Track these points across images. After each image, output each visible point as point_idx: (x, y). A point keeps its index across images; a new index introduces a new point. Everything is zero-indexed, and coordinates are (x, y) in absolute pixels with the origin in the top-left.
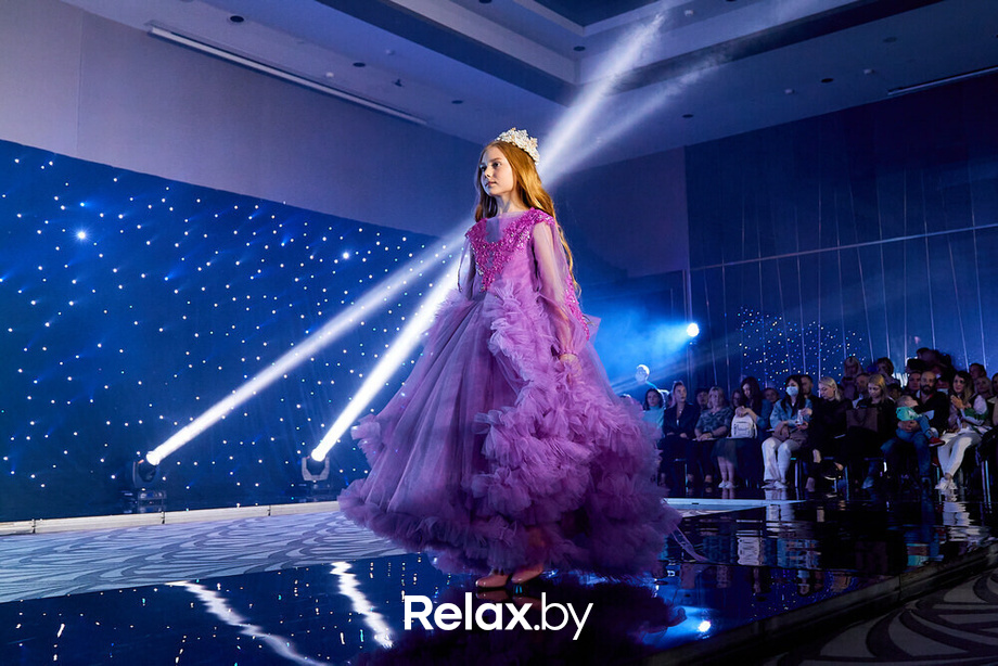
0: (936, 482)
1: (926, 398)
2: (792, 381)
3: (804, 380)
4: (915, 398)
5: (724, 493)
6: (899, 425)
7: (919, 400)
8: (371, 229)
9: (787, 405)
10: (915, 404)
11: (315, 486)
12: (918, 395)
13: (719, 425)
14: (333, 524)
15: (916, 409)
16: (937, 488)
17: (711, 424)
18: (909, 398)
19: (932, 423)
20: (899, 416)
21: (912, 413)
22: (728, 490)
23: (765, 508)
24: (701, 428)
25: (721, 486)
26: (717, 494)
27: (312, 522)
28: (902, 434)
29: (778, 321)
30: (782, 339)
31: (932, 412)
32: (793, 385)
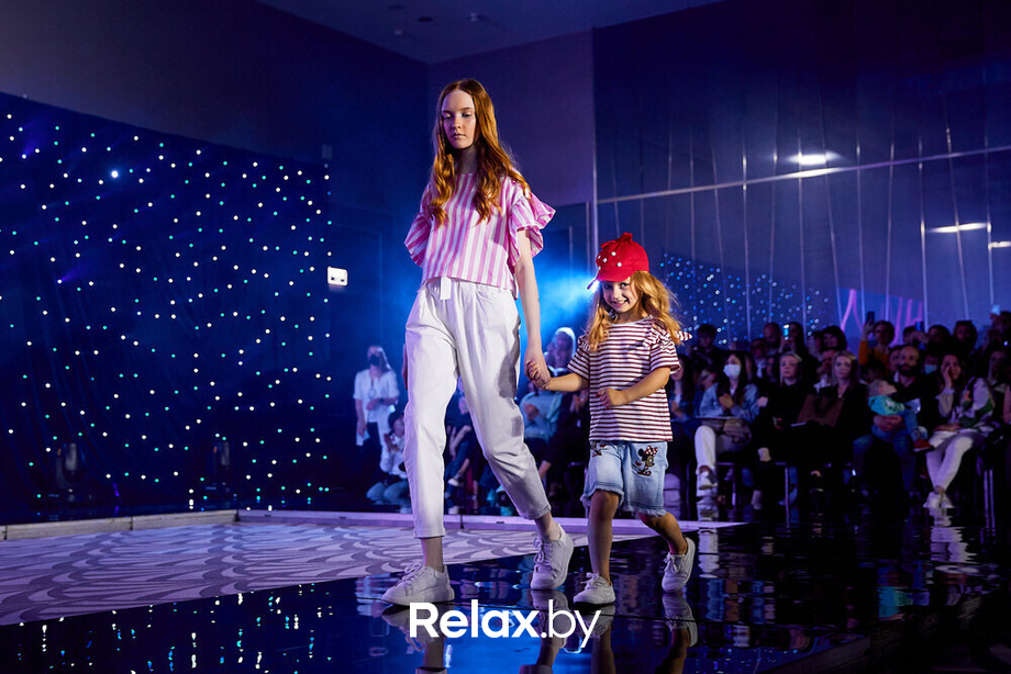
0: (925, 499)
2: (732, 357)
4: (891, 382)
6: (877, 420)
7: (898, 385)
8: (150, 137)
10: (892, 390)
11: (72, 498)
12: (896, 380)
14: (96, 552)
16: (925, 506)
18: (884, 383)
20: (874, 408)
21: (890, 403)
27: (66, 549)
28: (879, 432)
29: (714, 273)
30: (720, 299)
31: (917, 401)
32: (734, 363)
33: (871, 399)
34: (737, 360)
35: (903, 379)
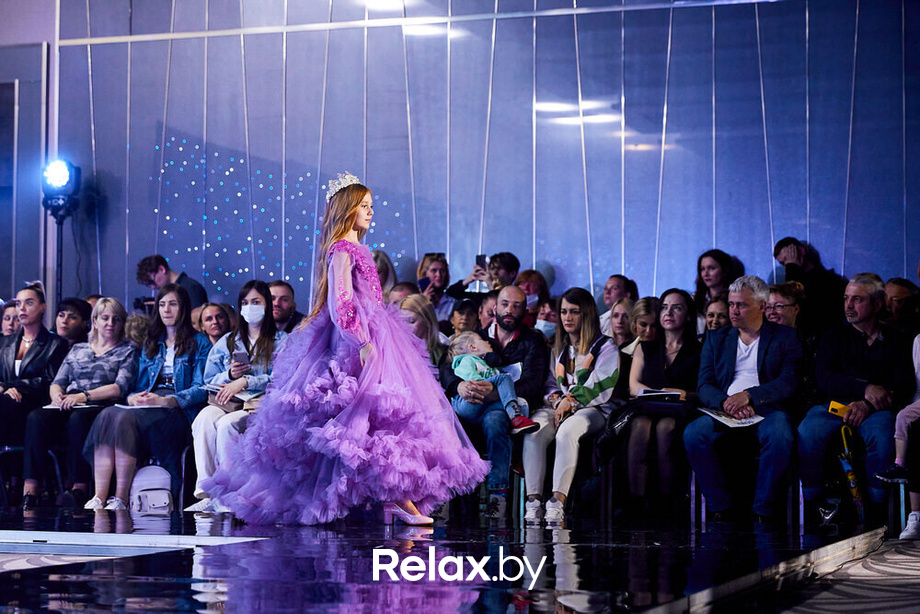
1: (507, 340)
2: (252, 294)
3: (274, 291)
5: (98, 520)
7: (495, 343)
9: (240, 344)
10: (486, 348)
12: (491, 334)
13: (105, 381)
15: (487, 358)
17: (89, 376)
19: (520, 388)
20: (459, 372)
21: (483, 367)
22: (111, 515)
23: (190, 552)
24: (65, 383)
25: (89, 505)
26: (85, 524)
29: (236, 165)
30: (242, 204)
31: (518, 366)
32: (255, 302)
33: (455, 359)
34: (260, 298)
35: (501, 334)
